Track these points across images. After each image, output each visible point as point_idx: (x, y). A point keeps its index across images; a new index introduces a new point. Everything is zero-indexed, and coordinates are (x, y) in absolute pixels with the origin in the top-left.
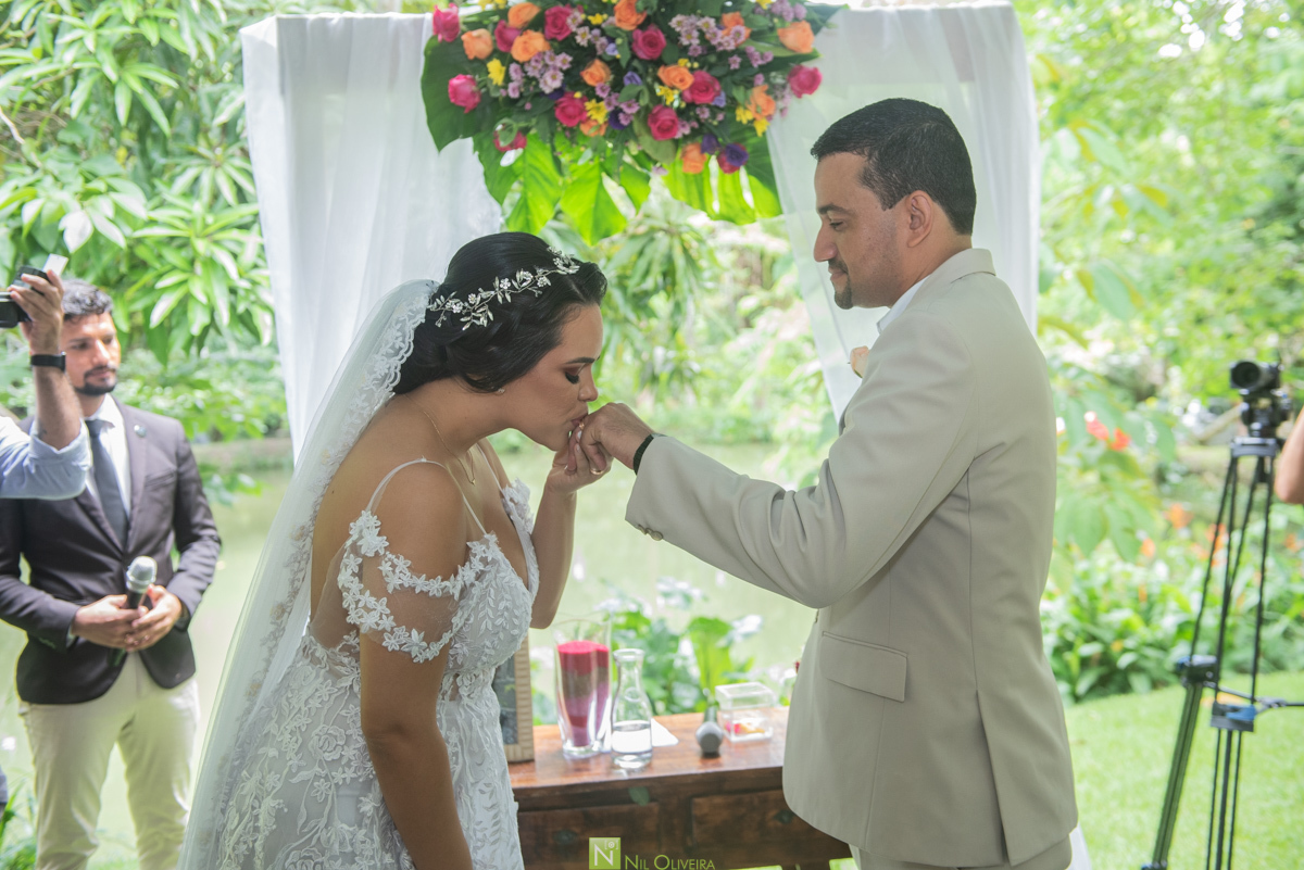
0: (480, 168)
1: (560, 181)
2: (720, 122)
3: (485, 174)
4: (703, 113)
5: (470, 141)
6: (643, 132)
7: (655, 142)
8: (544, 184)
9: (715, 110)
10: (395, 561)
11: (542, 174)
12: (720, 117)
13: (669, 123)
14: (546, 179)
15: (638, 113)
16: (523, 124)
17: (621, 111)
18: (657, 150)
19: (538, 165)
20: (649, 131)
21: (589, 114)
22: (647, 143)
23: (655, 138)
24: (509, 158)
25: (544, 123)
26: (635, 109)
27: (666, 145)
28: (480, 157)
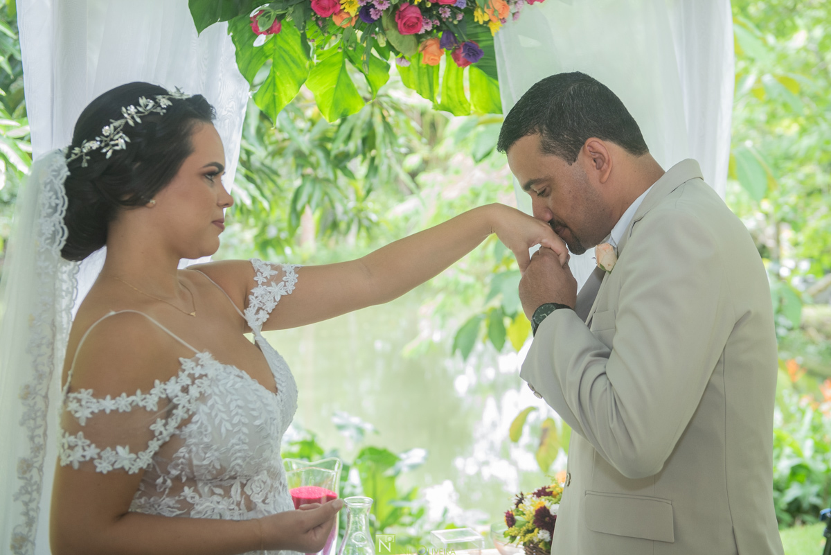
0: (233, 48)
1: (307, 63)
2: (459, 21)
3: (237, 54)
4: (445, 12)
5: (226, 24)
6: (390, 27)
7: (400, 36)
8: (292, 65)
9: (455, 11)
10: (79, 396)
11: (291, 57)
12: (460, 17)
13: (415, 20)
14: (294, 61)
15: (388, 9)
16: (280, 12)
17: (373, 6)
18: (401, 43)
19: (287, 48)
20: (396, 26)
21: (342, 7)
22: (393, 35)
23: (401, 32)
24: (261, 40)
25: (300, 12)
26: (385, 7)
27: (410, 39)
28: (233, 38)
